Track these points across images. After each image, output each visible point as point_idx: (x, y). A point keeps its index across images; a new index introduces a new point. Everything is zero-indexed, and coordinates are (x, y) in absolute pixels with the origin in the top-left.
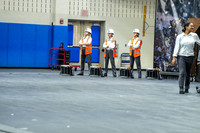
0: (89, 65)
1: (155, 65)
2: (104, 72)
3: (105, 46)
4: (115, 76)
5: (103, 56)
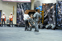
1: (17, 23)
4: (5, 26)
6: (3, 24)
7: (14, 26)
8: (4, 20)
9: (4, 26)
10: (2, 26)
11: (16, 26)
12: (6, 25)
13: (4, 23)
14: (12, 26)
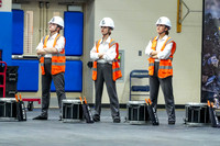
0: (60, 97)
2: (92, 113)
3: (94, 55)
4: (117, 121)
5: (90, 76)
6: (99, 106)
7: (181, 116)
8: (107, 73)
9: (106, 116)
10: (97, 119)
11: (200, 116)
12: (124, 114)
13: (106, 99)
14: (172, 122)
